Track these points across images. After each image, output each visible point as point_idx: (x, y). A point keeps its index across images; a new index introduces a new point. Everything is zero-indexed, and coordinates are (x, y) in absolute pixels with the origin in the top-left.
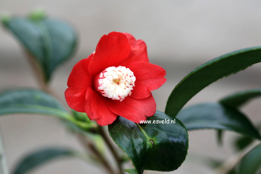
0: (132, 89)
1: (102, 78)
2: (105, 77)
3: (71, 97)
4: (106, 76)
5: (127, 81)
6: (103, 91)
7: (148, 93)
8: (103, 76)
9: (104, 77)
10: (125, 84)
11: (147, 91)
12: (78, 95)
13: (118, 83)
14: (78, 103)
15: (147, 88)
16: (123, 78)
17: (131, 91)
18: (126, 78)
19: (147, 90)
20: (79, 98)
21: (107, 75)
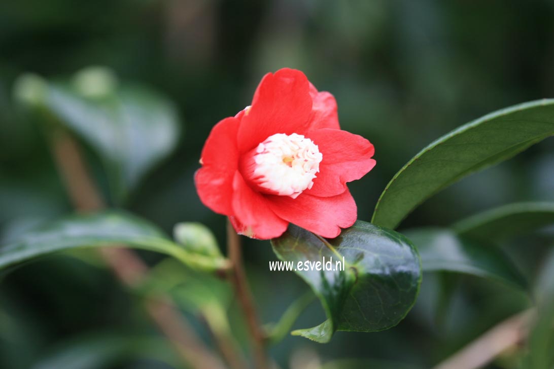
0: (315, 177)
1: (262, 153)
2: (268, 152)
3: (206, 185)
4: (270, 150)
5: (306, 161)
6: (262, 177)
7: (342, 186)
8: (265, 149)
9: (266, 151)
10: (303, 166)
11: (340, 183)
12: (218, 182)
13: (290, 164)
14: (217, 197)
15: (340, 177)
16: (300, 155)
17: (313, 180)
18: (305, 156)
19: (339, 180)
20: (220, 187)
21: (272, 148)
